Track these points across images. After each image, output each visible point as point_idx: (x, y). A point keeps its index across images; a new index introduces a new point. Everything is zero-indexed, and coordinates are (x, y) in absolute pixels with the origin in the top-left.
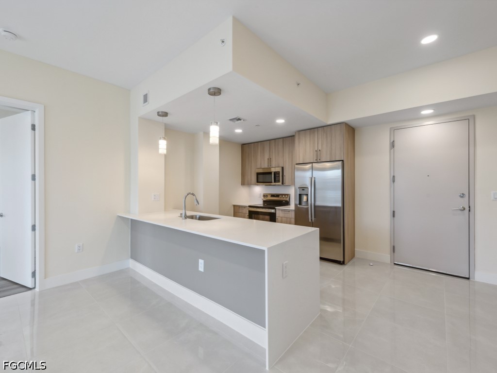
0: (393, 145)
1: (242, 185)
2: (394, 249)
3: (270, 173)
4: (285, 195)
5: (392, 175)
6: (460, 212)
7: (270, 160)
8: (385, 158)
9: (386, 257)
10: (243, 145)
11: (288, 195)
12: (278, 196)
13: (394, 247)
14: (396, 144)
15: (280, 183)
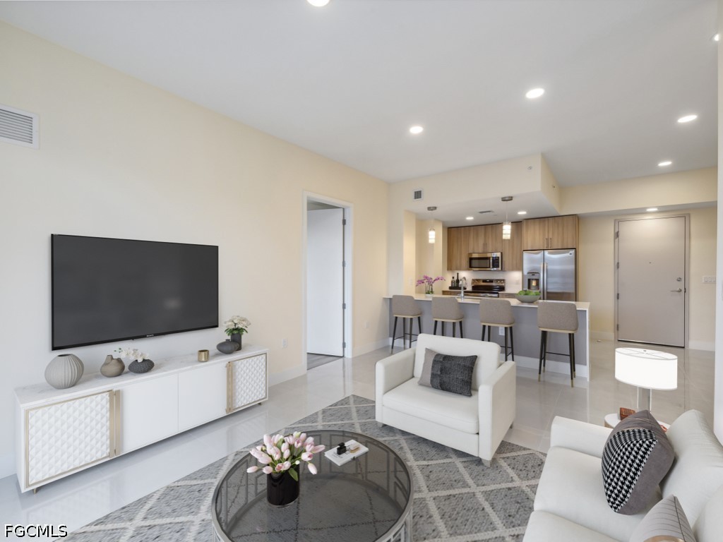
0: (617, 235)
1: (448, 269)
2: (618, 327)
3: (487, 258)
4: (501, 280)
5: (617, 262)
6: (677, 293)
7: (485, 245)
8: (609, 247)
9: (611, 335)
10: (450, 229)
11: (504, 280)
12: (491, 281)
13: (618, 325)
14: (620, 234)
15: (500, 269)
